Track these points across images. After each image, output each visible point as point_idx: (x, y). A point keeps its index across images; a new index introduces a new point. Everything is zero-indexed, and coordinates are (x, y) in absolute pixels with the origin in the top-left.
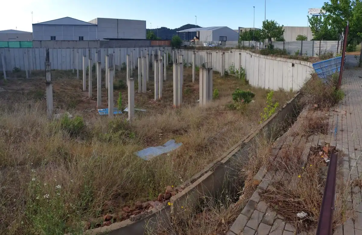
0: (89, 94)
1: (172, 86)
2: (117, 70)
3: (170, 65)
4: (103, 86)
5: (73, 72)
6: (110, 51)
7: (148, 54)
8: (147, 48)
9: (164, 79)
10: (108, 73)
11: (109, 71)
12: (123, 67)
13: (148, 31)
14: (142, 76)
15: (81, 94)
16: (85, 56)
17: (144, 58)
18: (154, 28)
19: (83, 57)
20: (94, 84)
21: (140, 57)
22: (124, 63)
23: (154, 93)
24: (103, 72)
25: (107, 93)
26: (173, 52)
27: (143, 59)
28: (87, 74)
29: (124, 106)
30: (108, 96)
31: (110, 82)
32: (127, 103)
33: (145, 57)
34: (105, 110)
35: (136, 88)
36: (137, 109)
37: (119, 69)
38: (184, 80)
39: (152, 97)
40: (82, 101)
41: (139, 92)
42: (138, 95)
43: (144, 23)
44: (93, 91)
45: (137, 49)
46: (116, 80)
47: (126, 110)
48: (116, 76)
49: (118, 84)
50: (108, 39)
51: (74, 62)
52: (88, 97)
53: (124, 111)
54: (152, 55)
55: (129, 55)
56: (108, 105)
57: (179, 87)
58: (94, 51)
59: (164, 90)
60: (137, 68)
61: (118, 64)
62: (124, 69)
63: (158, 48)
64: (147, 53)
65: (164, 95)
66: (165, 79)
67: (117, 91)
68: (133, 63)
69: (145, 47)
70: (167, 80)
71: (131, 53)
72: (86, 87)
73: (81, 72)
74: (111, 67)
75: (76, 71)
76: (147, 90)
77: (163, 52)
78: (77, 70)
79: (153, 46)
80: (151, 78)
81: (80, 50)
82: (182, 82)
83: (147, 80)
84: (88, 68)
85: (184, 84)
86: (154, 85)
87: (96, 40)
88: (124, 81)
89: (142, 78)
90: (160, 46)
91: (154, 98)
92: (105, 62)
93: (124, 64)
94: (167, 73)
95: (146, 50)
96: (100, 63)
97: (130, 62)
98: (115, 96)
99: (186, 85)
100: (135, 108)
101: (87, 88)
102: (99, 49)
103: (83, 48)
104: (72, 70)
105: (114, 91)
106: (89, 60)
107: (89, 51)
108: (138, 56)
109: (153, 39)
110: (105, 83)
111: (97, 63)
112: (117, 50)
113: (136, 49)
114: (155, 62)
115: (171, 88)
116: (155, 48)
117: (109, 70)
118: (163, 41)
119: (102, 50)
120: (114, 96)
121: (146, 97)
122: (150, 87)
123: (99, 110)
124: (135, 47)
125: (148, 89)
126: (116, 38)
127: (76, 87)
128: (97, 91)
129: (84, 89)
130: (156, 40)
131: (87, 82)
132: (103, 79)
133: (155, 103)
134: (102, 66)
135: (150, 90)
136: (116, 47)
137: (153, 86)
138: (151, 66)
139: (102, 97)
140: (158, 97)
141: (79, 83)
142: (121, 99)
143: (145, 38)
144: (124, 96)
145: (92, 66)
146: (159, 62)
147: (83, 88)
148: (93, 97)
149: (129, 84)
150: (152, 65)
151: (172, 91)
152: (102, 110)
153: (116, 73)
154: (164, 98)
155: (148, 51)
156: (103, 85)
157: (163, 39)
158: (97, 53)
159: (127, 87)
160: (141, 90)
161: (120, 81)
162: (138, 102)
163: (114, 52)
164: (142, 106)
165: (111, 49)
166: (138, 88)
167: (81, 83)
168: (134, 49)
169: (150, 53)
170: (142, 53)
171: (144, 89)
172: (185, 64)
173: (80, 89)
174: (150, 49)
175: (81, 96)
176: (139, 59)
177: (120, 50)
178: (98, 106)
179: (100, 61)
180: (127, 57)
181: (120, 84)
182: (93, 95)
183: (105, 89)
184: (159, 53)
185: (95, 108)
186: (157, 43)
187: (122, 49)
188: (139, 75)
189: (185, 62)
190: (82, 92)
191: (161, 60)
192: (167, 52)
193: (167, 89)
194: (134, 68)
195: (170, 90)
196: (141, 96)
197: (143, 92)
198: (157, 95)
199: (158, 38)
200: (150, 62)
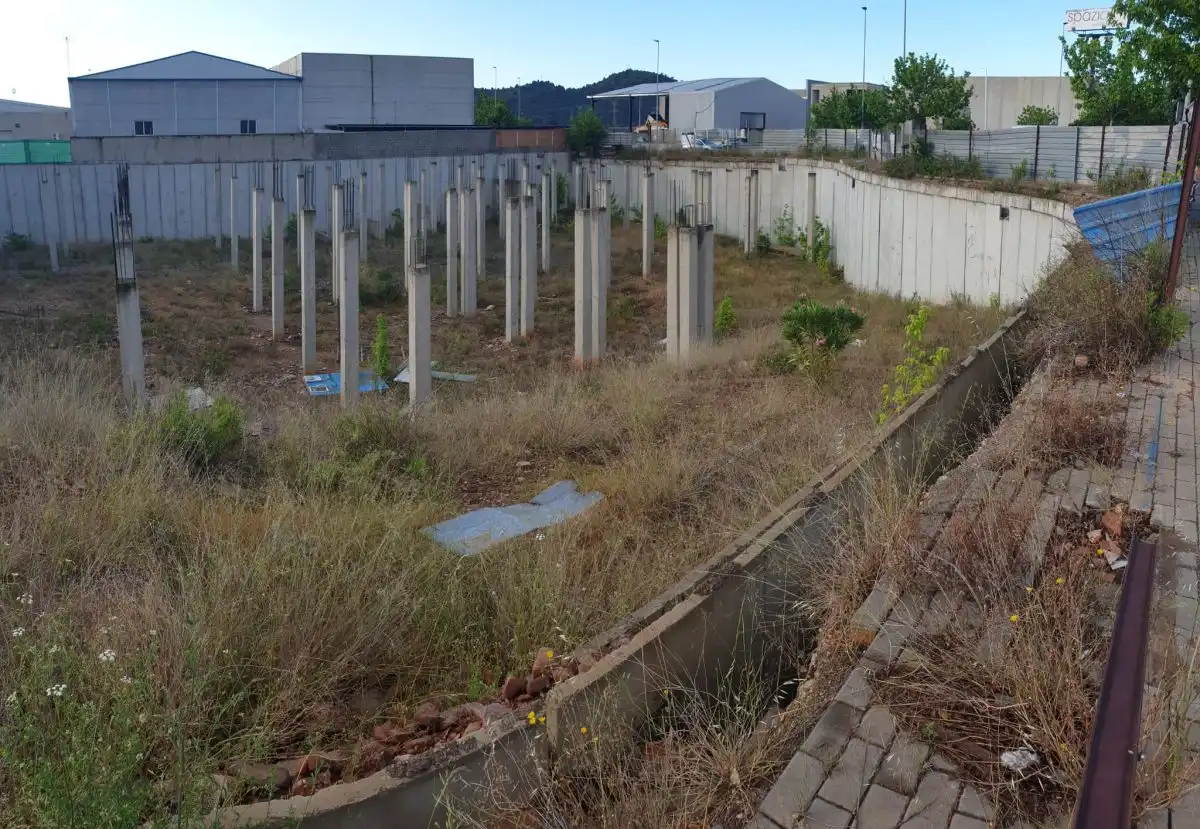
0: (275, 322)
1: (570, 292)
2: (371, 236)
3: (565, 215)
4: (324, 294)
5: (218, 245)
6: (349, 169)
7: (482, 179)
8: (477, 158)
9: (540, 266)
10: (339, 249)
11: (343, 241)
12: (391, 226)
13: (482, 95)
14: (459, 256)
15: (247, 322)
16: (260, 189)
17: (467, 192)
18: (507, 86)
19: (255, 194)
20: (292, 287)
21: (453, 191)
22: (397, 210)
23: (503, 317)
24: (323, 244)
25: (336, 318)
26: (577, 170)
27: (463, 199)
28: (266, 254)
29: (397, 363)
30: (339, 329)
31: (346, 279)
32: (407, 353)
33: (472, 191)
34: (331, 379)
35: (439, 300)
36: (441, 374)
37: (380, 233)
38: (615, 270)
39: (500, 330)
40: (247, 349)
41: (448, 314)
42: (444, 324)
43: (466, 66)
44: (287, 313)
45: (444, 161)
46: (371, 274)
47: (402, 377)
48: (373, 257)
49: (375, 285)
50: (340, 127)
51: (219, 213)
52: (269, 332)
53: (396, 379)
54: (496, 181)
55: (413, 183)
56: (339, 362)
57: (595, 293)
58: (290, 172)
59: (541, 305)
60: (442, 227)
61: (377, 218)
62: (397, 232)
63: (519, 156)
64: (479, 174)
65: (541, 325)
66: (545, 265)
67: (371, 312)
68: (428, 212)
69: (473, 153)
70: (553, 270)
71: (422, 175)
72: (264, 299)
73: (245, 245)
74: (350, 229)
75: (226, 241)
76: (478, 307)
77: (538, 171)
78: (230, 240)
79: (500, 151)
80: (494, 263)
81: (242, 168)
82: (606, 281)
83: (479, 271)
84: (270, 233)
85: (613, 282)
86: (503, 288)
87: (297, 131)
88: (396, 275)
89: (459, 265)
90: (525, 150)
91: (503, 335)
92: (330, 210)
93: (398, 214)
94: (552, 246)
95: (474, 162)
96: (310, 213)
97: (419, 206)
98: (367, 327)
99: (620, 286)
100: (434, 368)
101: (266, 300)
102: (311, 164)
103: (254, 161)
104: (214, 239)
105: (362, 312)
106: (273, 203)
107: (274, 170)
108: (445, 187)
109: (503, 124)
110: (331, 284)
111: (300, 211)
112: (373, 167)
113: (437, 159)
114: (509, 205)
115: (566, 300)
116: (507, 157)
117: (342, 236)
118: (537, 132)
119: (321, 167)
120: (363, 327)
121: (475, 331)
122: (488, 296)
123: (307, 378)
124: (434, 154)
125: (481, 303)
126: (367, 122)
127: (228, 296)
128: (301, 311)
129: (256, 304)
130: (511, 126)
131: (266, 279)
132: (323, 270)
133: (504, 351)
134: (319, 224)
135: (489, 307)
136: (368, 156)
137: (499, 293)
138: (493, 221)
139: (319, 332)
140: (520, 330)
141: (237, 283)
142: (386, 337)
143: (470, 122)
144: (395, 328)
145: (285, 223)
146: (523, 204)
147: (252, 301)
148: (288, 334)
149: (414, 287)
150: (498, 217)
151: (572, 310)
152: (319, 378)
153: (369, 248)
154: (539, 332)
155: (482, 168)
156: (324, 290)
157: (536, 125)
158: (300, 176)
159: (407, 296)
160: (455, 306)
161: (385, 276)
162: (446, 348)
163: (365, 174)
164: (458, 364)
165: (354, 162)
166: (446, 300)
167: (245, 285)
168: (433, 159)
169: (489, 176)
170: (462, 171)
171: (468, 305)
172: (616, 211)
173: (242, 304)
174: (491, 158)
175: (246, 331)
176: (449, 196)
177: (382, 166)
178: (303, 367)
179: (313, 207)
180: (407, 191)
181: (384, 284)
182: (286, 327)
183: (329, 304)
184: (523, 174)
185: (296, 371)
186: (518, 137)
187: (388, 161)
188: (448, 254)
189: (617, 203)
190: (249, 318)
191: (529, 199)
192: (553, 170)
193: (553, 301)
194: (434, 227)
195: (563, 305)
196: (456, 326)
197: (462, 312)
198: (513, 323)
199: (520, 119)
200: (488, 207)
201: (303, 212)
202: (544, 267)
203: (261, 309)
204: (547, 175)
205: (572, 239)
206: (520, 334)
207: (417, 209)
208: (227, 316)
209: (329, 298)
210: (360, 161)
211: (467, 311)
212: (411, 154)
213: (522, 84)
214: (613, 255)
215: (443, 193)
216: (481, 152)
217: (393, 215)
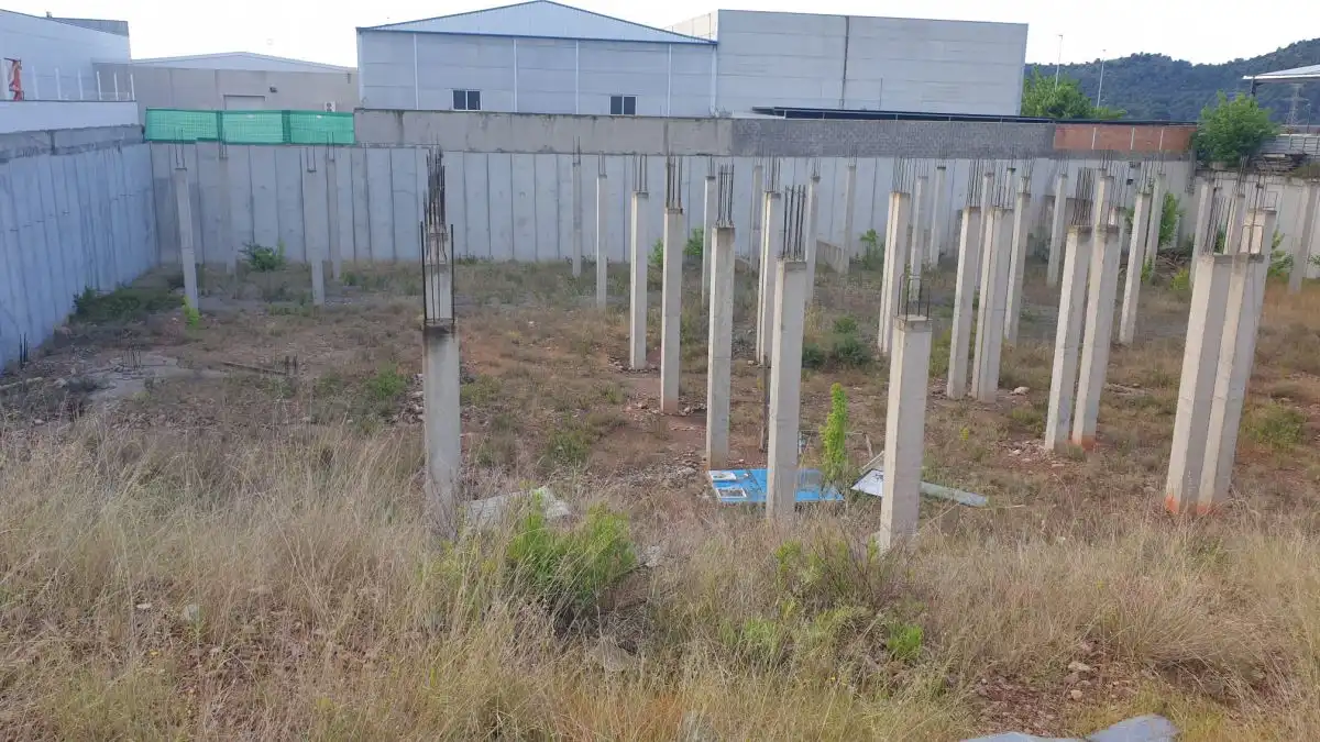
0: (665, 386)
1: (1171, 382)
2: (825, 269)
3: (1173, 258)
4: (743, 346)
5: (576, 270)
6: (791, 171)
7: (1027, 195)
8: (1019, 164)
9: (1116, 334)
10: (771, 284)
11: (779, 275)
12: (862, 255)
13: (1036, 76)
14: (976, 306)
15: (621, 385)
16: (643, 195)
17: (998, 213)
18: (1079, 61)
19: (634, 202)
20: (693, 336)
21: (974, 210)
22: (872, 233)
23: (1044, 407)
24: (746, 276)
25: (760, 384)
26: (1204, 190)
27: (990, 223)
28: (654, 286)
29: (857, 462)
30: (767, 400)
31: (782, 328)
32: (880, 446)
33: (1008, 211)
34: (751, 478)
35: (938, 372)
36: (932, 489)
37: (841, 265)
38: (1261, 358)
39: (1033, 425)
40: (621, 425)
41: (949, 391)
42: (942, 409)
44: (683, 372)
45: (961, 167)
46: (818, 322)
47: (869, 485)
48: (822, 299)
49: (827, 342)
50: (780, 112)
51: (578, 224)
52: (655, 401)
53: (855, 488)
54: (1050, 199)
55: (903, 195)
56: (764, 451)
57: (1221, 389)
58: (695, 172)
59: (1111, 396)
60: (948, 263)
61: (838, 240)
62: (870, 264)
63: (1094, 164)
64: (1021, 189)
65: (1109, 429)
66: (1125, 336)
67: (818, 378)
68: (927, 238)
69: (1013, 157)
70: (1140, 342)
71: (919, 184)
72: (648, 351)
73: (619, 273)
74: (791, 253)
75: (589, 265)
76: (1001, 385)
77: (1129, 186)
78: (594, 264)
79: (1060, 155)
80: (1035, 319)
81: (614, 165)
82: (1245, 371)
83: (1007, 333)
84: (661, 255)
85: (1255, 378)
86: (1049, 364)
87: (707, 115)
88: (862, 326)
89: (975, 320)
90: (1108, 154)
91: (1040, 436)
92: (757, 227)
93: (874, 240)
94: (1142, 306)
95: (1013, 170)
96: (726, 232)
97: (910, 228)
98: (811, 401)
99: (1268, 386)
100: (925, 477)
101: (652, 351)
102: (727, 161)
103: (634, 154)
104: (569, 263)
105: (804, 378)
106: (666, 215)
107: (669, 166)
108: (960, 201)
109: (1067, 116)
110: (753, 334)
111: (709, 228)
112: (835, 169)
113: (948, 163)
114: (1072, 238)
115: (1158, 394)
116: (1074, 167)
117: (780, 265)
118: (1134, 129)
119: (744, 168)
120: (805, 401)
121: (991, 423)
122: (1019, 371)
123: (712, 475)
124: (944, 156)
125: (1006, 382)
126: (835, 106)
127: (591, 346)
128: (706, 370)
129: (636, 355)
130: (1082, 118)
131: (653, 322)
132: (744, 311)
133: (1043, 464)
134: (739, 246)
135: (1020, 390)
136: (826, 153)
137: (1040, 370)
138: (1038, 257)
139: (735, 404)
140: (1071, 432)
141: (606, 327)
142: (844, 420)
143: (1013, 111)
144: (860, 407)
145: (684, 242)
146: (1096, 237)
147: (628, 352)
148: (685, 404)
149: (899, 345)
150: (1048, 251)
151: (1169, 412)
152: (731, 475)
153: (818, 284)
154: (1102, 440)
155: (1027, 179)
156: (741, 342)
157: (1130, 118)
158: (711, 178)
159: (885, 362)
160: (963, 380)
161: (843, 327)
162: (942, 445)
163: (816, 179)
164: (958, 475)
165: (800, 160)
166: (947, 370)
167: (620, 330)
168: (940, 162)
169: (1038, 190)
170: (991, 187)
171: (984, 382)
172: (1276, 260)
173: (614, 358)
174: (1044, 165)
175: (619, 399)
176: (966, 216)
177: (853, 168)
178: (707, 455)
179: (731, 222)
180: (894, 206)
181: (842, 340)
182: (682, 393)
183: (750, 362)
184: (1100, 190)
185: (696, 463)
186: (1093, 135)
187: (862, 162)
188: (957, 302)
189: (1279, 248)
190: (623, 378)
191: (1111, 231)
192: (1156, 187)
193: (1132, 393)
194: (934, 258)
195: (1151, 402)
196: (961, 414)
197: (973, 393)
198: (1061, 421)
199: (1099, 108)
200: (1030, 237)
201: (715, 230)
202: (1123, 337)
203: (642, 365)
204: (1145, 195)
205: (1185, 297)
206: (1070, 438)
207: (907, 232)
208: (591, 374)
209: (751, 354)
210: (811, 160)
211: (982, 389)
212: (903, 154)
213: (1105, 57)
214: (1261, 331)
215: (955, 208)
216: (1027, 155)
217: (863, 239)
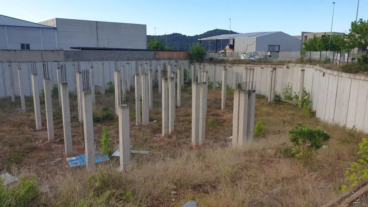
0: (50, 134)
1: (190, 115)
2: (98, 93)
3: (188, 84)
4: (75, 118)
5: (13, 100)
6: (84, 66)
7: (151, 70)
8: (148, 62)
9: (176, 104)
10: (81, 99)
11: (83, 96)
12: (108, 89)
13: (150, 38)
14: (141, 100)
15: (33, 136)
16: (35, 74)
17: (144, 75)
18: (161, 35)
19: (32, 77)
20: (57, 117)
21: (138, 75)
22: (111, 82)
23: (161, 125)
24: (73, 97)
25: (81, 129)
26: (192, 67)
27: (142, 78)
28: (42, 103)
29: (113, 148)
30: (83, 134)
31: (86, 112)
32: (118, 143)
33: (146, 75)
34: (81, 158)
35: (133, 119)
36: (134, 152)
37: (103, 92)
38: (209, 107)
39: (159, 130)
40: (35, 148)
41: (137, 124)
42: (135, 129)
43: (144, 27)
44: (55, 129)
45: (133, 63)
46: (97, 109)
47: (116, 154)
48: (98, 102)
49: (100, 115)
50: (79, 48)
51: (12, 85)
52: (46, 139)
53: (113, 155)
54: (157, 71)
55: (118, 71)
56: (84, 149)
57: (201, 116)
58: (53, 67)
59: (177, 120)
60: (133, 89)
61: (101, 85)
62: (111, 91)
63: (167, 62)
64: (149, 68)
65: (177, 128)
66: (179, 104)
67: (99, 125)
68: (126, 83)
69: (146, 60)
70: (182, 105)
71: (122, 68)
72: (42, 124)
73: (29, 100)
74: (86, 89)
75: (18, 98)
76: (150, 120)
77: (176, 67)
78: (19, 98)
79: (158, 59)
80: (157, 103)
81: (23, 66)
82: (205, 111)
83: (150, 107)
84: (44, 93)
85: (208, 112)
86: (161, 113)
87: (55, 49)
88: (111, 109)
89: (141, 104)
90: (170, 59)
91: (161, 133)
92: (76, 82)
93: (111, 84)
94: (182, 97)
95: (147, 64)
96: (65, 84)
97: (121, 80)
98: (97, 132)
99: (211, 113)
100: (131, 149)
101: (44, 123)
102: (64, 63)
103: (30, 62)
104: (10, 98)
105: (94, 125)
106: (44, 80)
107: (43, 65)
108: (134, 73)
109: (159, 49)
110: (78, 114)
111: (59, 83)
112: (97, 64)
113: (129, 62)
114: (163, 81)
115: (188, 118)
116: (162, 62)
117: (83, 93)
118: (175, 52)
119: (70, 66)
120: (95, 132)
121: (148, 131)
122: (154, 116)
123: (68, 159)
124: (128, 60)
125: (151, 120)
126: (96, 47)
127: (21, 124)
128: (63, 127)
129: (38, 125)
130: (163, 50)
131: (43, 114)
132: (74, 108)
133: (162, 140)
134: (70, 88)
135: (155, 121)
136: (94, 60)
137: (159, 116)
138: (156, 86)
139: (73, 136)
140: (168, 131)
141: (26, 117)
142: (107, 136)
143: (145, 48)
144: (112, 132)
145: (52, 89)
146: (169, 80)
147: (35, 125)
148: (56, 139)
149: (120, 113)
150: (158, 85)
151: (190, 122)
152: (74, 158)
153: (96, 98)
154: (176, 132)
155: (151, 66)
156: (74, 117)
157: (174, 49)
158: (59, 68)
159: (118, 118)
160: (140, 121)
161: (105, 110)
162: (136, 139)
163: (92, 67)
164: (141, 146)
165: (87, 62)
166: (135, 118)
167: (31, 118)
168: (127, 62)
169: (154, 69)
170: (141, 68)
171: (145, 120)
172: (209, 83)
173: (30, 127)
174: (154, 62)
175: (33, 140)
176: (136, 76)
177: (103, 64)
178: (66, 153)
179: (66, 81)
180: (116, 75)
181: (105, 113)
182: (55, 135)
183: (77, 123)
184: (169, 69)
185: (62, 156)
186: (166, 54)
187: (105, 62)
188: (136, 100)
189: (210, 80)
190: (35, 133)
191: (172, 78)
192: (182, 66)
193: (181, 119)
194: (129, 89)
195: (186, 120)
196: (140, 130)
197: (143, 124)
198: (165, 128)
199: (167, 47)
200: (153, 81)
201: (61, 84)
202: (178, 105)
203: (41, 128)
204: (179, 69)
205: (191, 94)
206: (168, 132)
207: (120, 81)
208: (23, 133)
209: (78, 121)
210: (90, 62)
211: (145, 123)
212: (116, 60)
213: (167, 34)
214: (208, 100)
215: (133, 74)
216: (150, 60)
217: (108, 84)
